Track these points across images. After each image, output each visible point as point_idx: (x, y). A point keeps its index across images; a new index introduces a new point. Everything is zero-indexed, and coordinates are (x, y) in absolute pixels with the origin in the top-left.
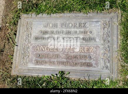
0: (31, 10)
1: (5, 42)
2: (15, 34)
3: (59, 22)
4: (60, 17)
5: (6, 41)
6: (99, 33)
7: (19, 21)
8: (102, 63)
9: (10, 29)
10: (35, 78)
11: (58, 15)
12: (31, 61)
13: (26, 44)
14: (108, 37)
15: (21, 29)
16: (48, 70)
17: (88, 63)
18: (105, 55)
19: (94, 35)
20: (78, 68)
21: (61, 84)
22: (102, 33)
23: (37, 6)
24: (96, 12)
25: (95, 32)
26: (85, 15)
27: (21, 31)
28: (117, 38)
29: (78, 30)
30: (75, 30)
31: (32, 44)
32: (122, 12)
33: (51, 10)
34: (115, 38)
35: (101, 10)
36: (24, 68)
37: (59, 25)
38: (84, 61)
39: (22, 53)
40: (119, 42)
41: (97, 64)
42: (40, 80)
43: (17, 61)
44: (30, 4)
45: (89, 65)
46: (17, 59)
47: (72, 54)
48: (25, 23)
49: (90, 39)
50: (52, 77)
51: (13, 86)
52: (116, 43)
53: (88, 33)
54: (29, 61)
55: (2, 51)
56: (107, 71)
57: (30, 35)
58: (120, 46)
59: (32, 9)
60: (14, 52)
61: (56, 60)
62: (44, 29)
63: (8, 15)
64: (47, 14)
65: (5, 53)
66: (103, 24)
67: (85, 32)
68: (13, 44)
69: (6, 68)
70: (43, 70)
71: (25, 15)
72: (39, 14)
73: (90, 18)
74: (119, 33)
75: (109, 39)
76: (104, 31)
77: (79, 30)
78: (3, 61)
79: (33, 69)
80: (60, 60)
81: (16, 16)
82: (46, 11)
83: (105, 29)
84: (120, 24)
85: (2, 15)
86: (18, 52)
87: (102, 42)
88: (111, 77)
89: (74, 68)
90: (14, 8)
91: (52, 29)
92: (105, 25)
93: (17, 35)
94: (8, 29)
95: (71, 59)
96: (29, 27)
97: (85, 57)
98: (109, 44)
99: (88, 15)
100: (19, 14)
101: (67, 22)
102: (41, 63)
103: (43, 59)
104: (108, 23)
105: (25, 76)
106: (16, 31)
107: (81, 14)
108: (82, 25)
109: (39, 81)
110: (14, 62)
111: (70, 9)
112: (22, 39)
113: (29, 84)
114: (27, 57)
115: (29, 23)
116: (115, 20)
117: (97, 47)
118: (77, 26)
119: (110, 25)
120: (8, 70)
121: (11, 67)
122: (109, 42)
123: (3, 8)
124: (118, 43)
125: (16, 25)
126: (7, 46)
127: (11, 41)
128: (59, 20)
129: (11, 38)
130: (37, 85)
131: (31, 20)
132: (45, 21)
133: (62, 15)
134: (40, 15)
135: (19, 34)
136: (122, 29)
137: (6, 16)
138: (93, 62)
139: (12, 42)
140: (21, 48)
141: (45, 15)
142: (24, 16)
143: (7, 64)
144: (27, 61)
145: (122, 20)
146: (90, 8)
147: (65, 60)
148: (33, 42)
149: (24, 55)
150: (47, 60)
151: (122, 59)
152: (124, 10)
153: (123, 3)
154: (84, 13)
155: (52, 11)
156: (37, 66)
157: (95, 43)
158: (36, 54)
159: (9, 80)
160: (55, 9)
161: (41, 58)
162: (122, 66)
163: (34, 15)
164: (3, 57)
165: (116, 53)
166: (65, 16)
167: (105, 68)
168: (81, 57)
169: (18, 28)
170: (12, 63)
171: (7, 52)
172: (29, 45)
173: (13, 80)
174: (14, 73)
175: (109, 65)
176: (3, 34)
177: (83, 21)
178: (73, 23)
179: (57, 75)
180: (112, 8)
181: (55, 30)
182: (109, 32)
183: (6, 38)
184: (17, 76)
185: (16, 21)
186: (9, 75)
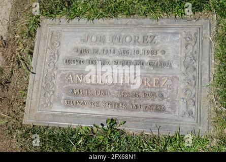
0: (59, 12)
1: (13, 67)
2: (31, 54)
3: (108, 34)
4: (110, 24)
5: (14, 65)
6: (178, 53)
7: (38, 30)
8: (181, 107)
9: (21, 45)
10: (64, 130)
11: (106, 21)
12: (58, 100)
13: (50, 70)
14: (194, 61)
15: (41, 44)
16: (88, 116)
17: (157, 106)
18: (188, 92)
19: (170, 56)
20: (141, 114)
21: (110, 141)
22: (183, 54)
23: (69, 4)
24: (174, 17)
25: (170, 52)
26: (155, 22)
27: (42, 48)
28: (210, 62)
29: (141, 48)
30: (137, 47)
31: (60, 71)
32: (219, 17)
33: (94, 12)
34: (205, 63)
35: (182, 14)
36: (45, 112)
37: (107, 38)
38: (150, 102)
39: (42, 87)
40: (213, 69)
41: (173, 107)
42: (73, 134)
43: (34, 100)
45: (160, 109)
46: (33, 97)
47: (130, 90)
48: (47, 34)
49: (162, 64)
50: (95, 129)
51: (26, 143)
52: (207, 72)
53: (159, 54)
54: (54, 100)
55: (7, 83)
56: (191, 120)
57: (56, 56)
58: (214, 76)
59: (62, 9)
60: (28, 84)
61: (101, 100)
62: (82, 45)
63: (18, 19)
64: (86, 19)
65: (13, 85)
66: (185, 38)
67: (154, 52)
68: (27, 71)
69: (14, 112)
70: (78, 117)
71: (49, 21)
72: (72, 19)
73: (162, 27)
74: (212, 54)
75: (195, 64)
76: (187, 51)
77: (144, 47)
78: (10, 100)
79: (62, 115)
80: (108, 99)
81: (32, 22)
82: (85, 13)
83: (189, 47)
84: (215, 39)
85: (8, 19)
86: (36, 84)
87: (183, 69)
88: (197, 131)
89: (134, 114)
91: (96, 46)
92: (188, 39)
93: (34, 54)
94: (18, 45)
95: (128, 98)
96: (55, 41)
97: (153, 94)
98: (195, 73)
99: (159, 23)
100: (38, 17)
101: (123, 34)
102: (76, 104)
103: (79, 98)
104: (193, 36)
105: (48, 127)
106: (32, 48)
107: (147, 21)
108: (149, 39)
109: (72, 136)
110: (28, 101)
111: (127, 12)
112: (42, 62)
113: (55, 140)
114: (51, 93)
115: (55, 33)
116: (206, 32)
117: (174, 78)
118: (139, 40)
119: (198, 40)
120: (18, 115)
121: (23, 111)
122: (195, 69)
123: (10, 6)
124: (210, 71)
125: (32, 37)
126: (16, 74)
127: (23, 65)
128: (109, 30)
129: (23, 60)
130: (69, 142)
131: (59, 28)
132: (83, 31)
133: (113, 20)
134: (75, 20)
135: (38, 53)
136: (219, 48)
137: (15, 20)
138: (167, 105)
139: (24, 67)
140: (41, 78)
141: (83, 21)
142: (46, 22)
143: (15, 104)
144: (52, 101)
145: (219, 31)
146: (164, 10)
147: (118, 100)
148: (62, 67)
149: (47, 89)
150: (86, 98)
151: (217, 100)
152: (222, 15)
153: (221, 2)
154: (152, 19)
155: (96, 14)
156: (69, 110)
157: (170, 71)
158: (68, 89)
159: (19, 132)
160: (101, 11)
161: (76, 95)
162: (217, 112)
163: (64, 20)
164: (10, 92)
165: (207, 89)
166: (119, 23)
167: (187, 115)
168: (146, 95)
169: (36, 43)
170: (25, 103)
171: (17, 84)
172: (55, 72)
173: (27, 132)
174: (28, 120)
175: (193, 109)
176: (9, 53)
177: (150, 33)
178: (132, 36)
179: (102, 125)
180: (201, 10)
181: (101, 47)
182: (196, 52)
183: (14, 59)
184: (34, 126)
185: (32, 31)
186: (19, 123)
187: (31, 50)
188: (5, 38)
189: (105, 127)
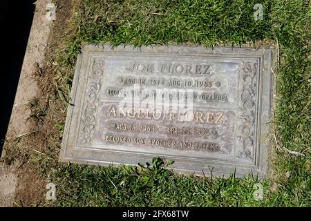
0: (103, 37)
1: (49, 98)
2: (70, 83)
3: (156, 62)
4: (160, 51)
5: (51, 96)
6: (234, 86)
7: (79, 57)
8: (238, 145)
9: (59, 73)
10: (104, 169)
11: (155, 49)
12: (98, 136)
13: (91, 101)
14: (253, 95)
15: (81, 73)
16: (131, 155)
17: (211, 144)
18: (246, 130)
19: (226, 89)
20: (191, 153)
21: (156, 183)
22: (241, 87)
23: (114, 29)
24: (231, 45)
25: (226, 84)
26: (209, 50)
27: (82, 77)
28: (271, 97)
29: (193, 79)
30: (189, 78)
31: (102, 103)
32: (282, 46)
33: (142, 38)
34: (266, 98)
35: (240, 42)
36: (84, 149)
37: (156, 67)
38: (203, 140)
39: (81, 120)
40: (274, 104)
41: (228, 147)
42: (115, 173)
43: (72, 135)
44: (102, 24)
45: (213, 148)
46: (71, 132)
47: (180, 126)
48: (89, 61)
49: (217, 98)
50: (139, 168)
51: (62, 182)
52: (268, 107)
53: (214, 86)
54: (94, 135)
55: (42, 115)
56: (248, 161)
57: (98, 86)
58: (275, 112)
59: (106, 34)
60: (65, 117)
61: (147, 136)
62: (128, 75)
63: (56, 45)
64: (133, 45)
65: (49, 118)
66: (244, 69)
67: (207, 84)
68: (65, 103)
69: (49, 148)
70: (121, 155)
71: (91, 47)
72: (117, 45)
73: (218, 56)
74: (274, 87)
75: (254, 98)
76: (245, 83)
77: (196, 78)
78: (44, 135)
79: (103, 152)
80: (156, 135)
81: (72, 48)
82: (132, 39)
83: (247, 79)
84: (277, 71)
85: (46, 45)
86: (75, 116)
87: (241, 104)
88: (255, 174)
89: (184, 153)
90: (70, 32)
91: (143, 76)
92: (247, 70)
93: (73, 83)
94: (56, 73)
95: (177, 135)
96: (97, 70)
97: (206, 131)
98: (254, 109)
99: (214, 52)
100: (79, 43)
101: (174, 63)
102: (119, 141)
103: (123, 133)
104: (252, 67)
105: (87, 166)
106: (72, 77)
107: (201, 49)
108: (203, 69)
109: (114, 176)
110: (65, 136)
111: (178, 38)
112: (82, 92)
113: (93, 180)
114: (91, 127)
115: (97, 61)
116: (267, 62)
117: (230, 114)
118: (192, 70)
119: (258, 72)
120: (53, 152)
121: (59, 147)
122: (254, 104)
123: (48, 30)
124: (271, 106)
125: (71, 64)
126: (52, 106)
127: (61, 95)
128: (158, 59)
129: (61, 90)
130: (109, 183)
131: (102, 55)
132: (129, 59)
133: (163, 48)
134: (121, 47)
135: (78, 83)
136: (281, 81)
137: (53, 46)
138: (221, 143)
139: (62, 99)
140: (81, 111)
141: (129, 48)
142: (88, 48)
143: (51, 140)
144: (92, 136)
145: (281, 62)
146: (220, 37)
147: (166, 137)
148: (104, 99)
149: (86, 122)
150: (130, 134)
151: (278, 139)
152: (285, 44)
153: (284, 29)
154: (207, 46)
155: (144, 40)
156: (111, 147)
157: (226, 106)
158: (110, 123)
159: (54, 170)
160: (149, 37)
161: (119, 131)
162: (278, 152)
163: (108, 46)
164: (44, 126)
165: (268, 127)
166: (170, 50)
167: (244, 156)
168: (199, 132)
169: (76, 72)
170: (61, 139)
171: (53, 118)
172: (97, 104)
173: (63, 171)
174: (64, 158)
175: (251, 149)
176: (45, 82)
177: (204, 62)
178: (184, 65)
179: (148, 164)
180: (262, 39)
181: (148, 77)
182: (255, 85)
183: (51, 88)
184: (70, 164)
185: (72, 58)
186: (54, 161)
187: (70, 80)
188: (41, 66)
189: (151, 167)
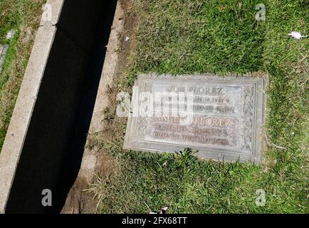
0: (151, 69)
1: (116, 107)
3: (186, 86)
4: (188, 79)
6: (238, 102)
7: (135, 82)
8: (241, 142)
10: (153, 154)
11: (185, 77)
12: (149, 133)
14: (251, 108)
16: (171, 145)
17: (222, 140)
18: (246, 131)
19: (233, 104)
20: (210, 145)
21: (187, 164)
22: (243, 103)
23: (159, 64)
24: (235, 74)
25: (233, 101)
26: (221, 78)
28: (263, 109)
29: (211, 97)
30: (208, 96)
32: (271, 76)
34: (260, 110)
35: (242, 73)
36: (139, 141)
37: (186, 89)
38: (218, 138)
39: (138, 122)
40: (265, 115)
41: (234, 142)
43: (131, 132)
45: (224, 142)
46: (131, 130)
47: (203, 128)
48: (142, 85)
49: (227, 110)
50: (175, 155)
51: (126, 162)
52: (261, 117)
53: (225, 102)
54: (146, 133)
55: (111, 119)
56: (248, 152)
58: (266, 120)
59: (153, 67)
60: (127, 120)
61: (180, 134)
63: (120, 73)
64: (171, 74)
65: (116, 120)
66: (245, 91)
69: (116, 139)
70: (164, 145)
71: (144, 75)
72: (160, 74)
73: (227, 82)
74: (265, 103)
75: (252, 110)
76: (246, 100)
77: (213, 97)
78: (113, 131)
79: (152, 143)
80: (186, 133)
81: (131, 75)
82: (170, 70)
83: (247, 97)
84: (268, 92)
85: (113, 73)
86: (133, 120)
87: (243, 114)
88: (252, 160)
89: (204, 145)
90: (129, 65)
92: (247, 92)
95: (200, 134)
97: (220, 131)
98: (251, 117)
99: (225, 79)
100: (136, 72)
101: (197, 86)
102: (162, 136)
103: (165, 131)
104: (250, 89)
105: (141, 152)
106: (131, 95)
107: (216, 77)
108: (217, 91)
109: (159, 159)
110: (127, 132)
111: (201, 70)
113: (146, 161)
114: (144, 127)
115: (147, 84)
116: (261, 87)
117: (235, 120)
118: (210, 91)
119: (254, 93)
120: (119, 142)
121: (123, 139)
122: (251, 114)
123: (115, 64)
124: (263, 116)
125: (131, 86)
128: (187, 84)
130: (156, 164)
131: (151, 81)
132: (168, 83)
133: (190, 76)
134: (163, 75)
136: (270, 99)
137: (118, 74)
138: (230, 140)
141: (168, 76)
142: (141, 75)
143: (117, 134)
144: (144, 133)
145: (270, 87)
146: (228, 70)
147: (193, 134)
149: (141, 124)
150: (169, 132)
151: (268, 137)
152: (273, 74)
153: (272, 64)
154: (220, 76)
155: (178, 71)
156: (157, 140)
157: (233, 115)
158: (156, 125)
159: (120, 154)
160: (182, 69)
161: (162, 130)
162: (268, 147)
163: (154, 75)
164: (113, 126)
165: (261, 129)
166: (195, 78)
167: (245, 148)
168: (214, 131)
170: (124, 134)
171: (119, 120)
173: (126, 155)
174: (127, 146)
175: (250, 144)
177: (218, 86)
178: (205, 88)
179: (181, 152)
180: (257, 71)
182: (252, 101)
184: (131, 151)
185: (131, 82)
186: (120, 148)
188: (111, 87)
189: (183, 154)
